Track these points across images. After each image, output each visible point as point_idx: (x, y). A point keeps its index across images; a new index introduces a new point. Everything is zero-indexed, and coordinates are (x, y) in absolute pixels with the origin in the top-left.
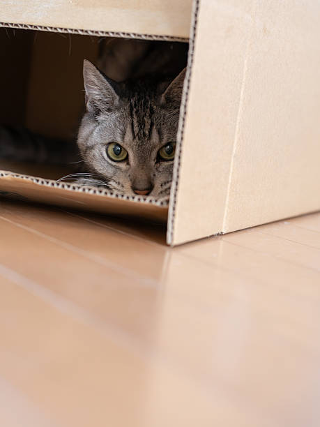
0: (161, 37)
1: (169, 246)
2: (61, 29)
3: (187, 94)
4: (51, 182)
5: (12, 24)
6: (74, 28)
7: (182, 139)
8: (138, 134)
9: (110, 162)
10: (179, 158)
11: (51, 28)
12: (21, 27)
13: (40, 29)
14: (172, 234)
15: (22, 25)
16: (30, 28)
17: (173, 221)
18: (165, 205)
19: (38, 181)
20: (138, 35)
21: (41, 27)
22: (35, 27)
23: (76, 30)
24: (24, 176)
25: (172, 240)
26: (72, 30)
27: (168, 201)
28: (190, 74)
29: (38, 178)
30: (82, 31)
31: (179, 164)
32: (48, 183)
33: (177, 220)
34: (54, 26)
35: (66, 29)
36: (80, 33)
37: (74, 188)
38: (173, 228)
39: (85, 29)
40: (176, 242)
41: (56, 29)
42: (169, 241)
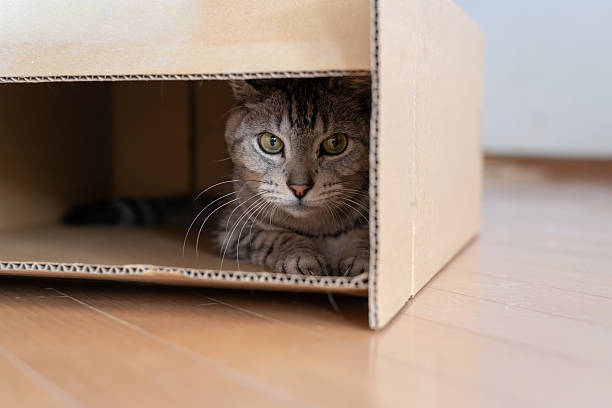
0: (325, 72)
1: (373, 330)
2: (194, 75)
3: (376, 138)
4: (207, 272)
5: (128, 76)
6: (210, 72)
7: (376, 195)
8: (296, 121)
9: (263, 154)
10: (376, 219)
11: (180, 76)
12: (140, 79)
13: (165, 78)
14: (376, 315)
15: (141, 76)
16: (152, 78)
17: (375, 299)
18: (362, 286)
19: (189, 273)
20: (295, 73)
21: (167, 76)
22: (159, 76)
23: (212, 75)
24: (171, 269)
25: (377, 322)
26: (207, 75)
27: (366, 281)
28: (378, 113)
29: (189, 269)
30: (221, 75)
31: (377, 227)
32: (203, 274)
33: (380, 297)
34: (183, 73)
35: (199, 76)
36: (219, 78)
37: (238, 277)
38: (376, 307)
39: (224, 72)
40: (382, 324)
41: (186, 76)
42: (372, 324)
